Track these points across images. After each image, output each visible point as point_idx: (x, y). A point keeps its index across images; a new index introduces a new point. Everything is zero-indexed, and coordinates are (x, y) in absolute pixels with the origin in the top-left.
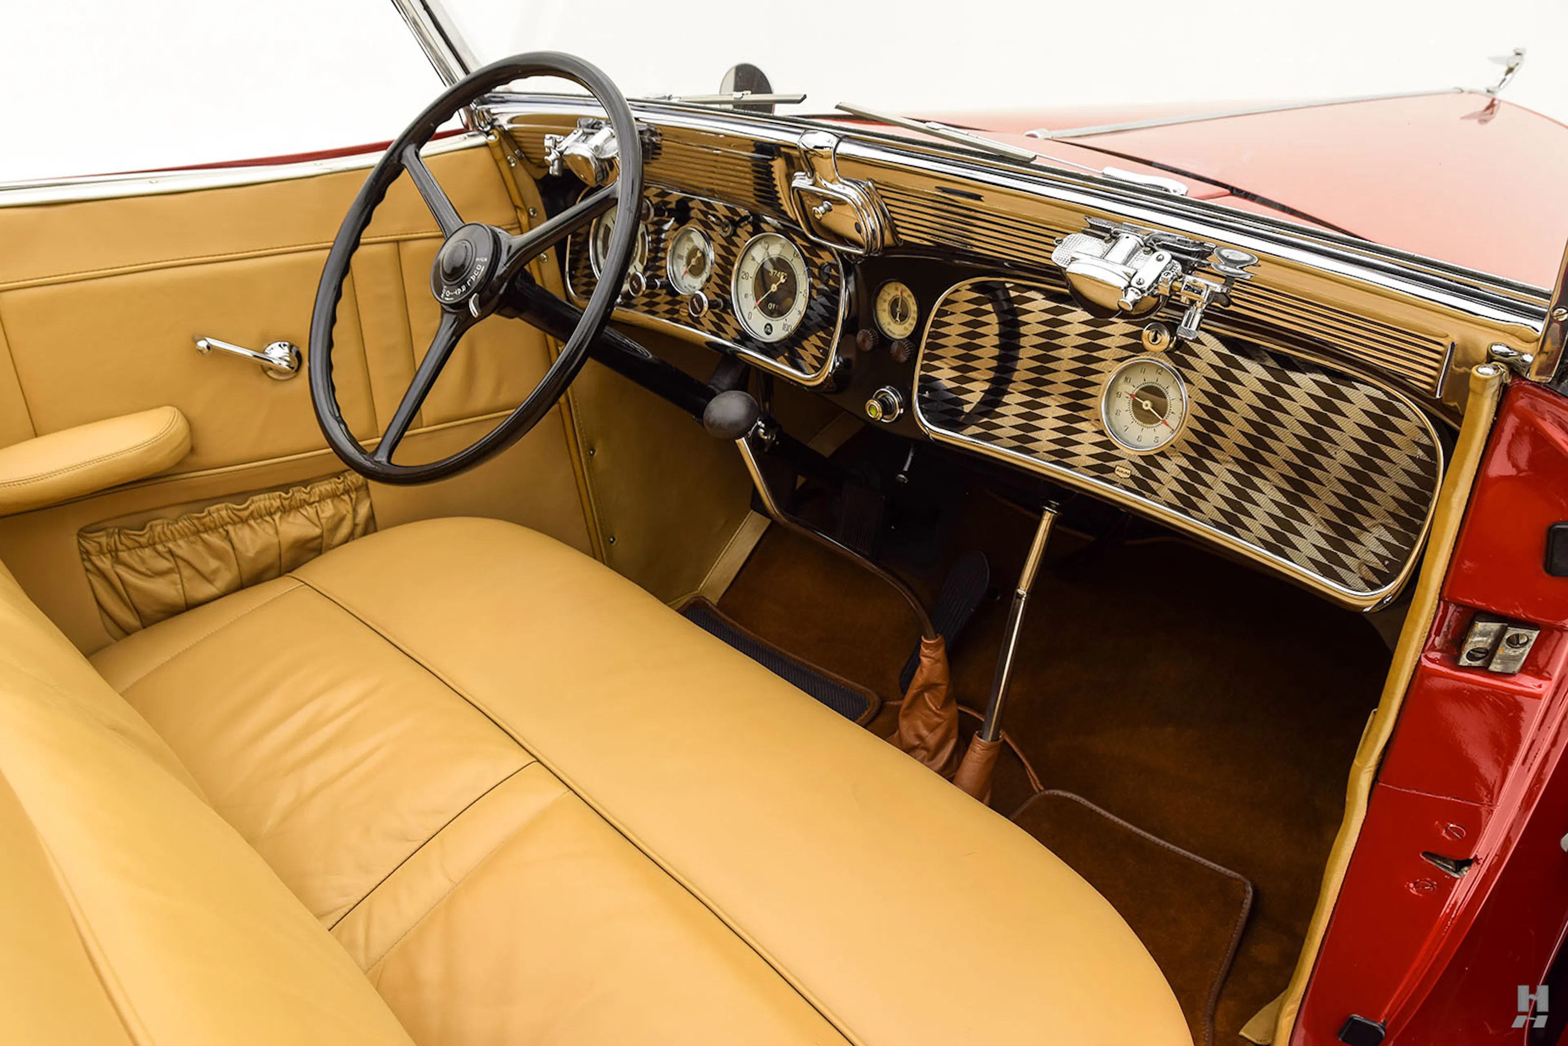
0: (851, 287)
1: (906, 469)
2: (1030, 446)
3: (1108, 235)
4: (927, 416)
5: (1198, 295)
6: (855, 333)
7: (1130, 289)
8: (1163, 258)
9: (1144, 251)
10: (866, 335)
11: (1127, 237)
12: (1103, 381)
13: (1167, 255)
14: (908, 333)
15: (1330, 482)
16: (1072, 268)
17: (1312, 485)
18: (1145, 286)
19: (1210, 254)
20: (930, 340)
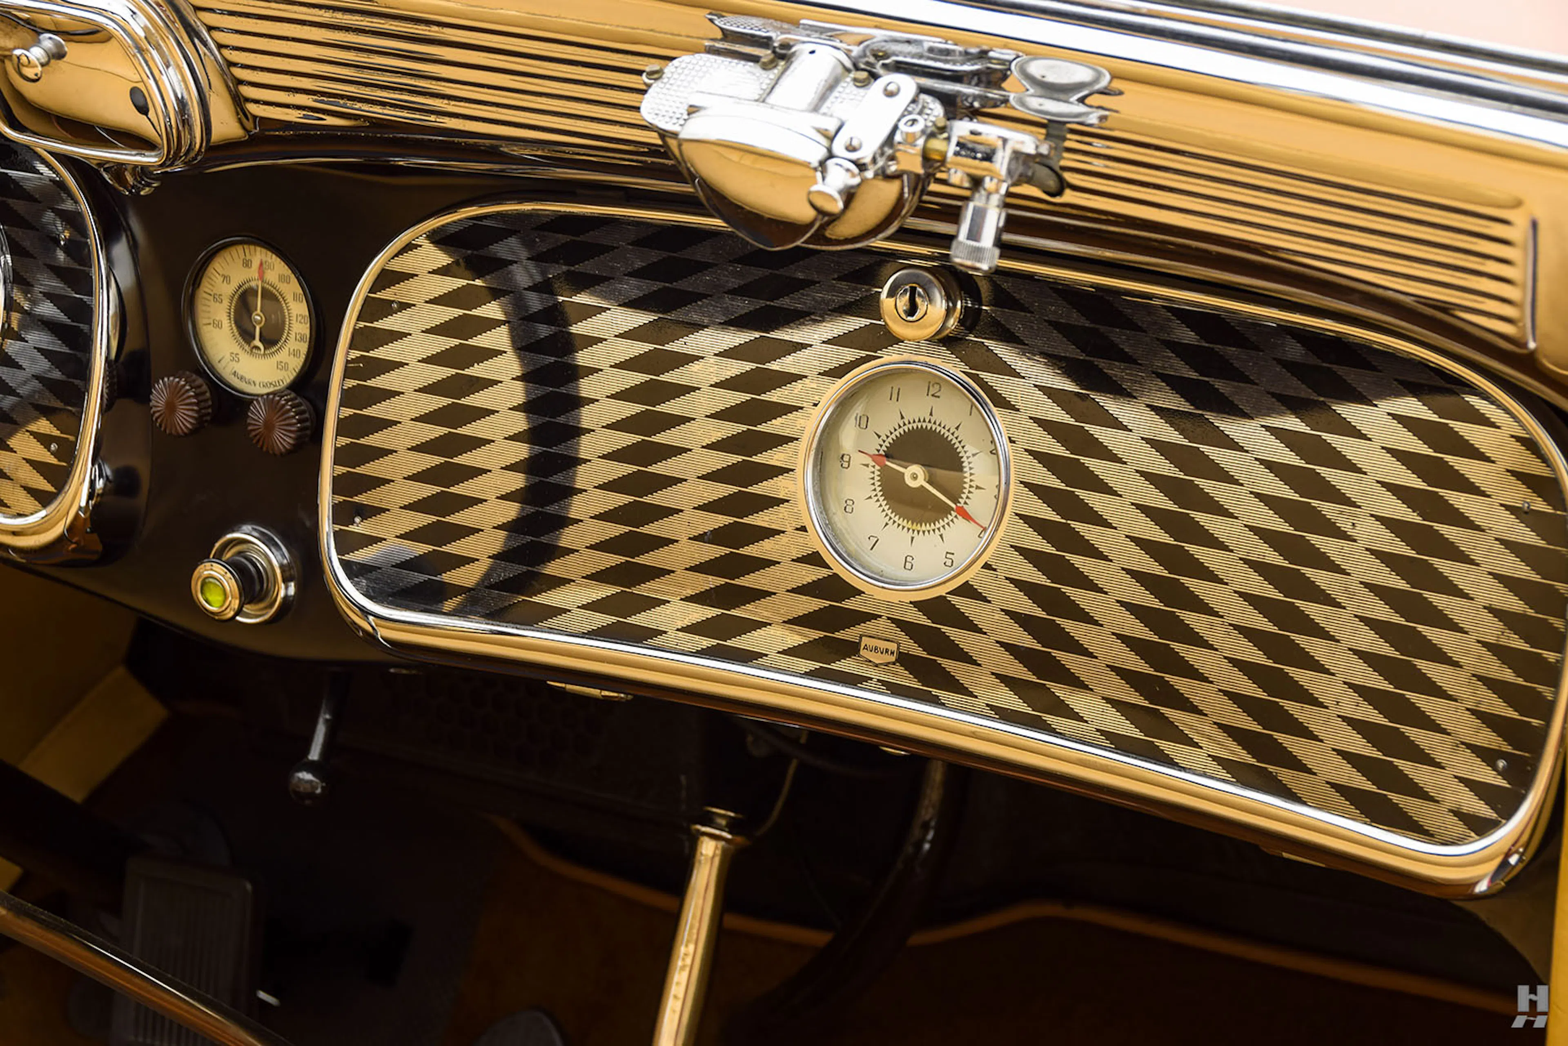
0: (125, 274)
1: (314, 755)
2: (641, 619)
3: (769, 52)
4: (364, 582)
5: (986, 164)
6: (143, 395)
7: (830, 163)
8: (899, 90)
9: (855, 80)
10: (176, 392)
11: (812, 52)
12: (803, 429)
13: (907, 84)
14: (288, 377)
15: (1352, 595)
16: (692, 130)
17: (1314, 610)
18: (865, 154)
19: (1005, 77)
20: (351, 383)
